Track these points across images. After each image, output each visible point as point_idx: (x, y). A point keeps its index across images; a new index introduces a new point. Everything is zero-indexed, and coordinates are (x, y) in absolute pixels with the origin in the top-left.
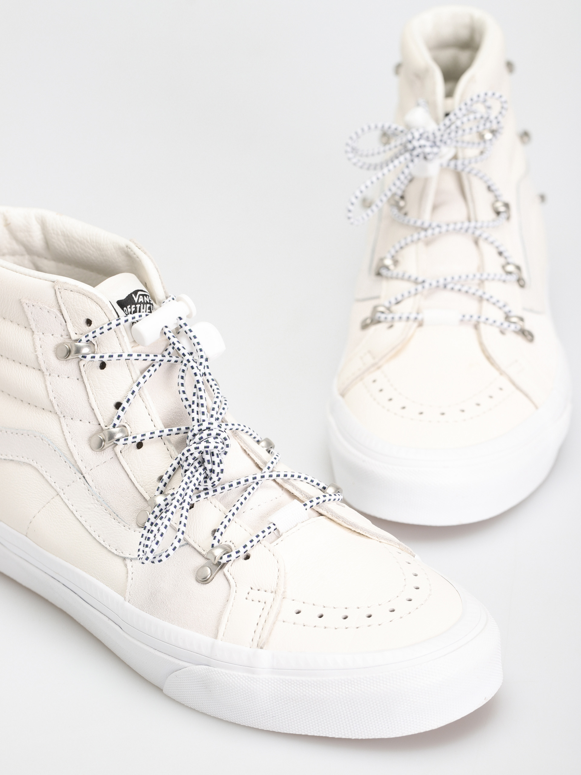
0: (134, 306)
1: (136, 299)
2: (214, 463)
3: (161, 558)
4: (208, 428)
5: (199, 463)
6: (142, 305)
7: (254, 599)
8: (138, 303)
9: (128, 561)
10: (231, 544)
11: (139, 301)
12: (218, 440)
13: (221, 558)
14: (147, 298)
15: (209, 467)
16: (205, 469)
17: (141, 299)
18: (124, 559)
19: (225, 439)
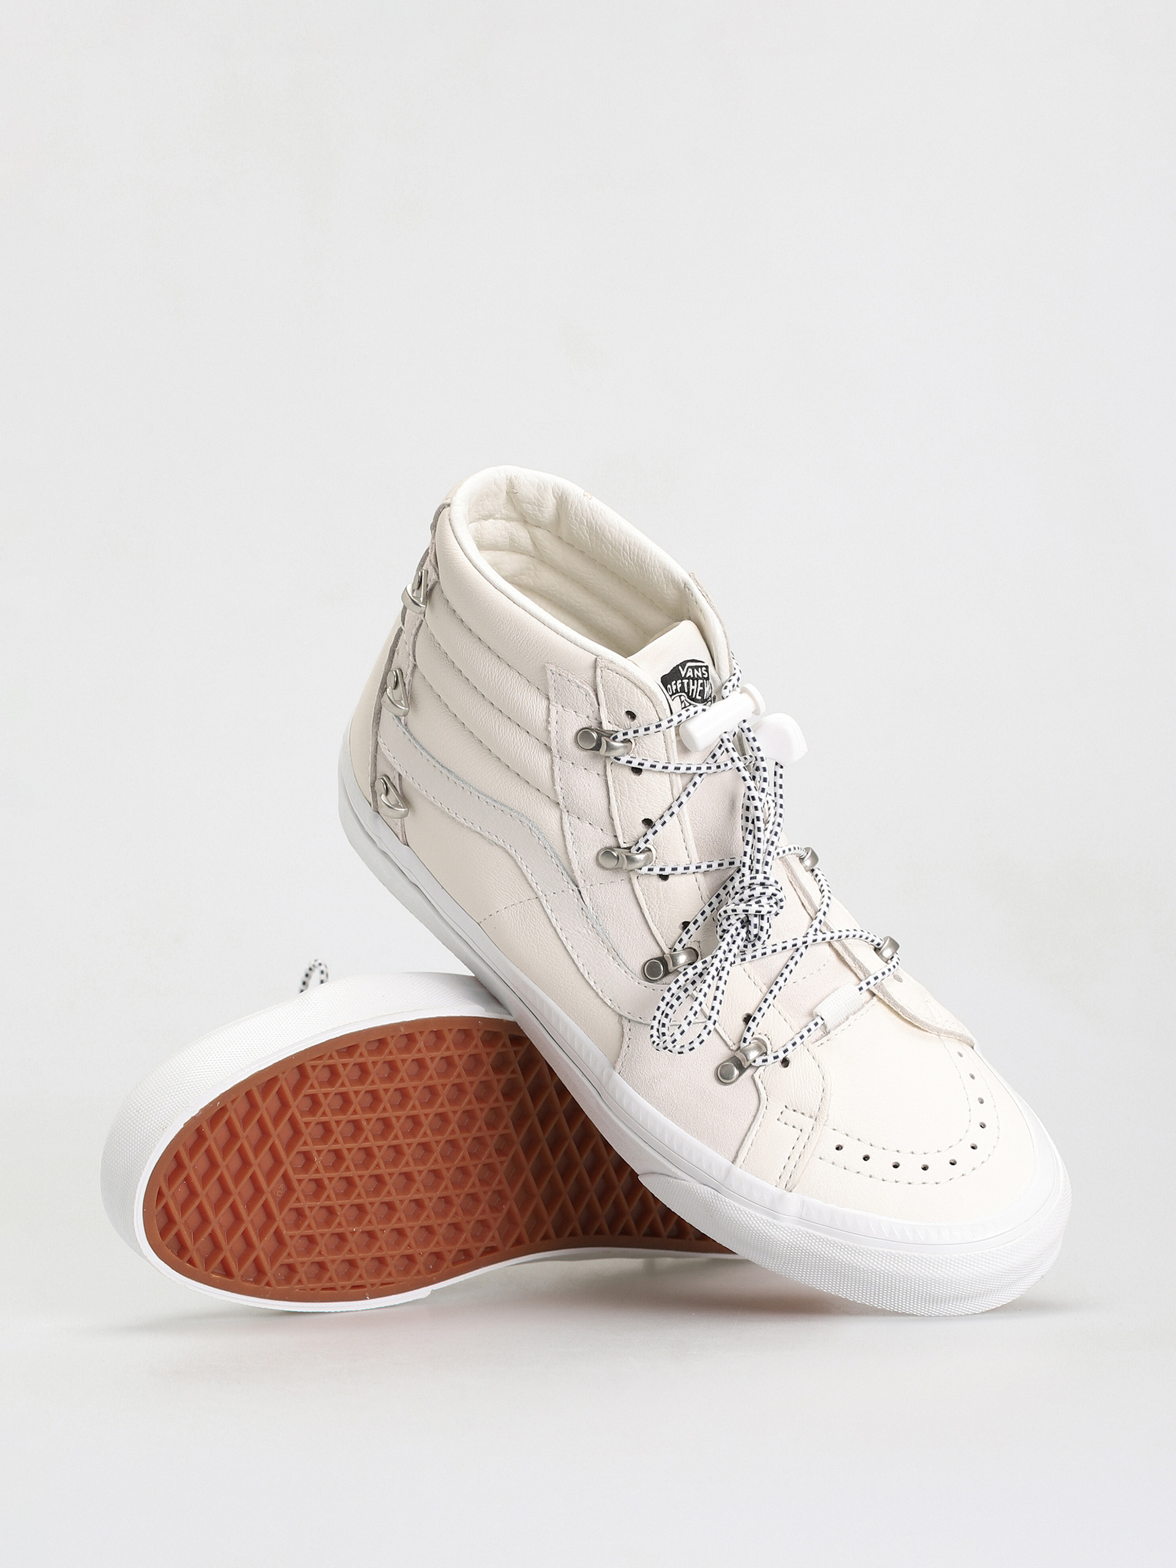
0: (679, 681)
1: (683, 673)
2: (762, 929)
3: (682, 1050)
4: (762, 884)
5: (742, 922)
6: (691, 681)
7: (788, 1123)
8: (685, 678)
9: (625, 1022)
10: (765, 1039)
11: (687, 676)
12: (772, 902)
13: (754, 1061)
14: (698, 672)
15: (755, 931)
16: (748, 932)
17: (690, 674)
18: (621, 1016)
19: (781, 900)
